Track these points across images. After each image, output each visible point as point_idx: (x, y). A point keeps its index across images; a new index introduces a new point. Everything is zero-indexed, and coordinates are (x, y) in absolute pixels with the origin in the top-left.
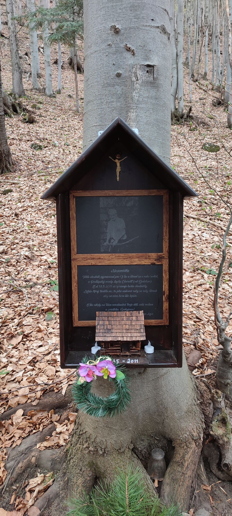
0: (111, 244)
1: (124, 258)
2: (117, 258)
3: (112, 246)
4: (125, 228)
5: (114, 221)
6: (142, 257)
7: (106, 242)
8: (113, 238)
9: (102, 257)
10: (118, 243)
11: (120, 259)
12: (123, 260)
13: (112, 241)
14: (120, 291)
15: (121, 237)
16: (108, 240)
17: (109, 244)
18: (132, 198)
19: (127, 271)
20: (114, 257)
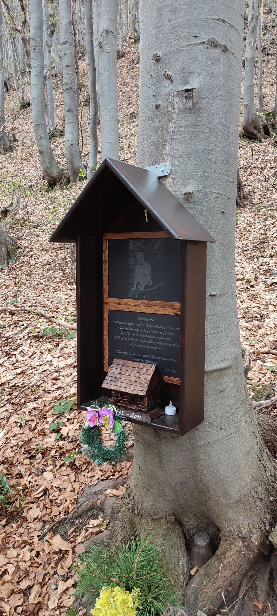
0: (138, 289)
1: (149, 305)
2: (143, 305)
3: (138, 291)
4: (151, 273)
5: (141, 265)
6: (166, 305)
7: (133, 287)
8: (140, 284)
9: (129, 303)
10: (144, 289)
11: (145, 306)
12: (147, 308)
13: (139, 286)
14: (145, 341)
15: (147, 282)
16: (135, 285)
17: (136, 289)
18: (158, 240)
19: (152, 320)
20: (140, 303)
